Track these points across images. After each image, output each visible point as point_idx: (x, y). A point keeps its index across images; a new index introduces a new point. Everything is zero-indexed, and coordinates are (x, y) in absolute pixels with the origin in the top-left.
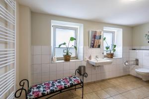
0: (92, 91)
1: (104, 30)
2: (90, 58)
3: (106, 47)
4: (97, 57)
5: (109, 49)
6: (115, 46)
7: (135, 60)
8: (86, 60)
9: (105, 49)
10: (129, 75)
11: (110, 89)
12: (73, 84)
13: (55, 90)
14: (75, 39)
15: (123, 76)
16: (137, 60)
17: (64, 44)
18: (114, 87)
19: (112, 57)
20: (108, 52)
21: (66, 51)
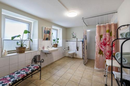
0: (46, 72)
1: (53, 27)
2: (43, 48)
3: (53, 40)
4: (48, 47)
5: (55, 42)
6: (58, 39)
7: (68, 47)
8: (40, 50)
9: (53, 41)
10: (65, 57)
11: (57, 67)
12: (33, 70)
13: (17, 79)
14: (29, 32)
15: (62, 58)
16: (69, 47)
17: (19, 36)
18: (59, 65)
19: (57, 47)
20: (55, 43)
21: (19, 43)
